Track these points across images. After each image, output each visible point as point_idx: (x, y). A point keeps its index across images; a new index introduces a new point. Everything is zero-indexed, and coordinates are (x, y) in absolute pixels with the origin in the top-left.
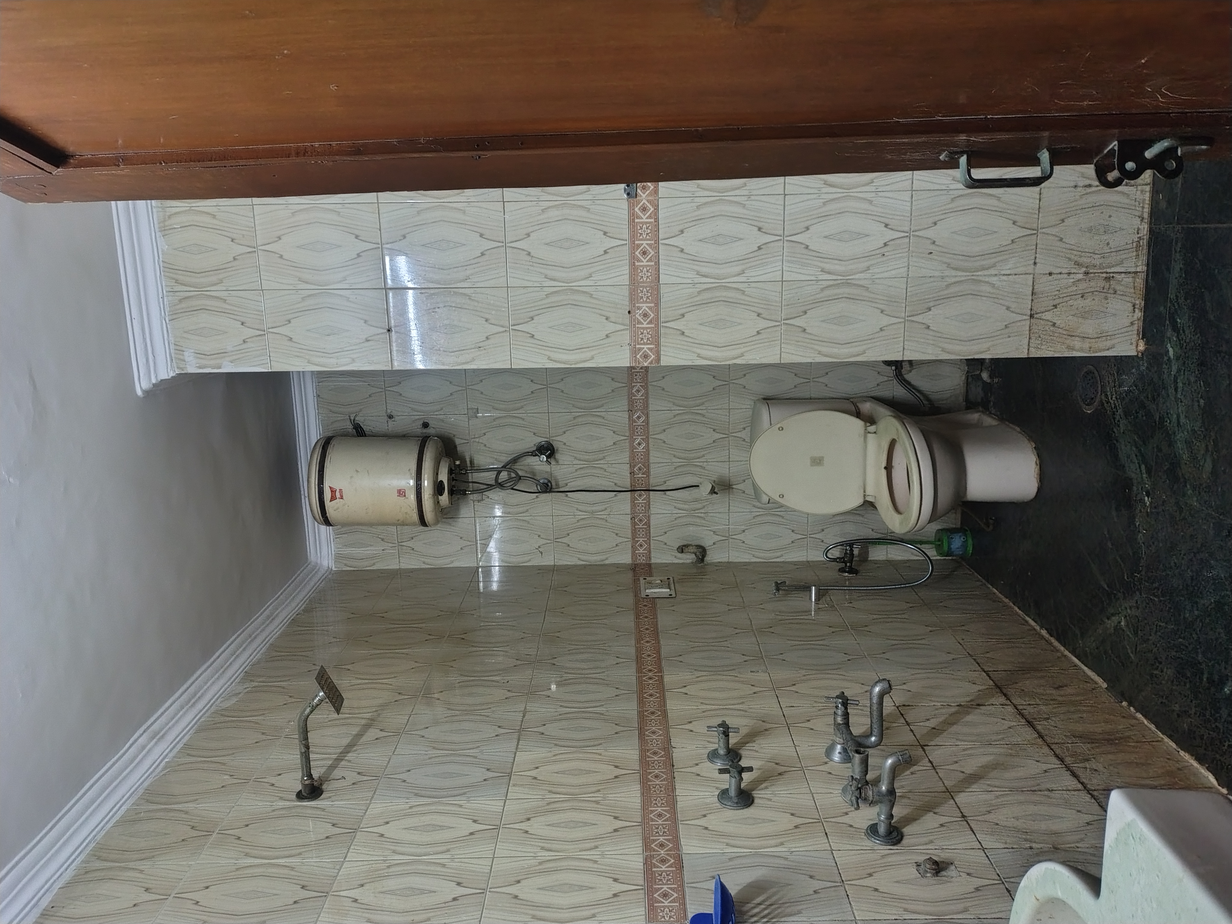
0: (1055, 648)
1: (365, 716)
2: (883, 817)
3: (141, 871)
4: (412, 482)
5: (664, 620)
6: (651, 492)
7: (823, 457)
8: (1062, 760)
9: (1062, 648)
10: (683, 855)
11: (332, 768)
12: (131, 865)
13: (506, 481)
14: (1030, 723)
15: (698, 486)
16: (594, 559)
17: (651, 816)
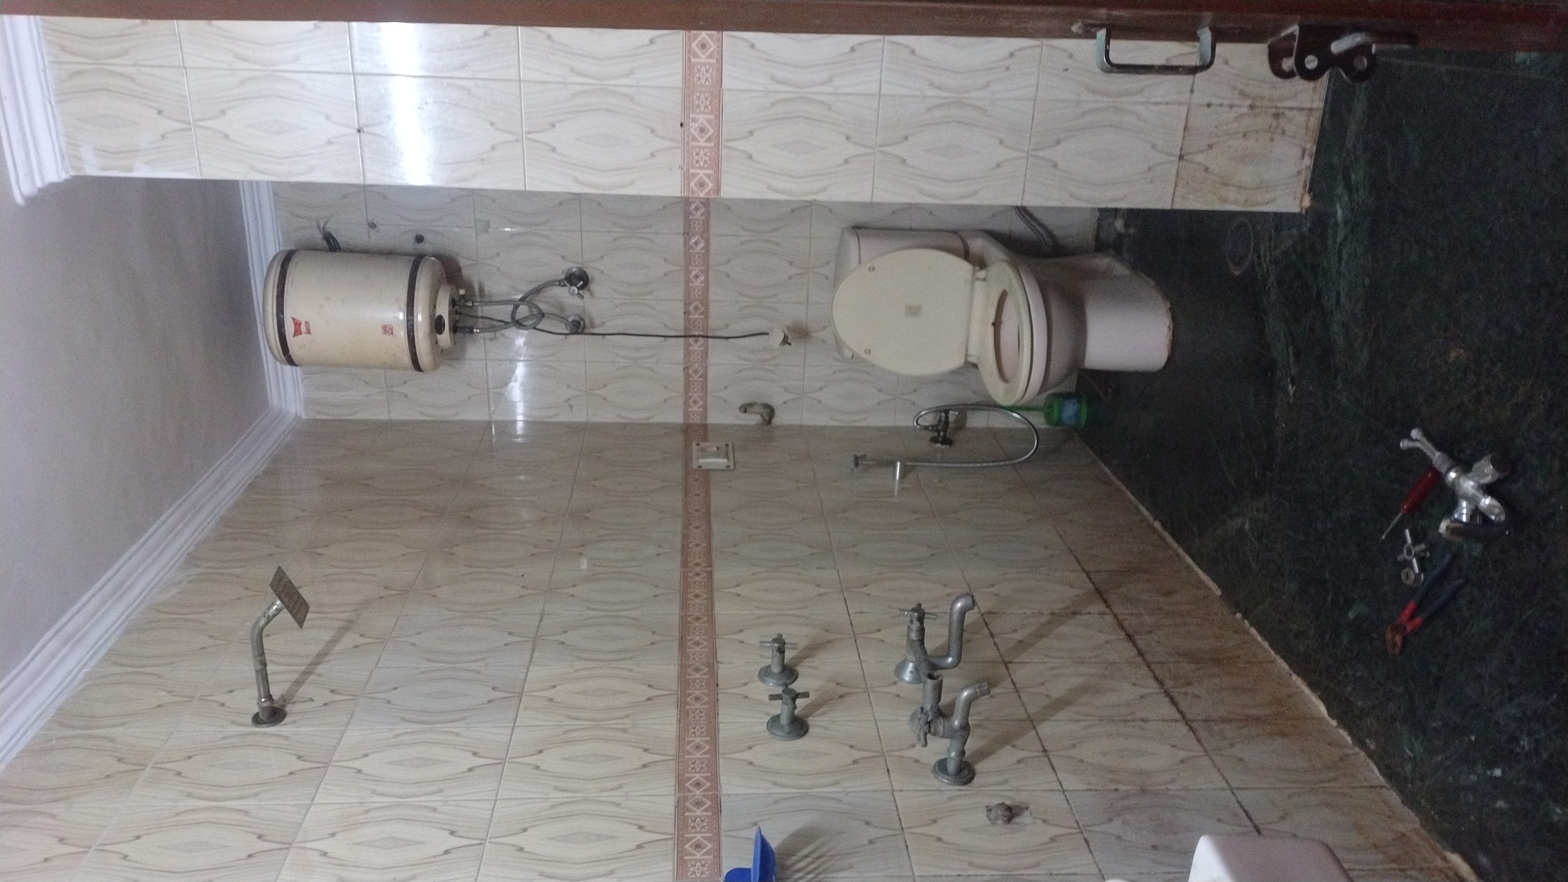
0: (1167, 544)
1: (342, 616)
2: (953, 754)
3: (53, 816)
4: (401, 316)
5: (719, 499)
6: (710, 340)
7: (921, 306)
8: (1161, 683)
9: (1175, 545)
10: (722, 797)
11: (298, 683)
12: (42, 808)
13: (526, 318)
14: (1130, 637)
15: (767, 334)
16: (637, 416)
17: (688, 748)
